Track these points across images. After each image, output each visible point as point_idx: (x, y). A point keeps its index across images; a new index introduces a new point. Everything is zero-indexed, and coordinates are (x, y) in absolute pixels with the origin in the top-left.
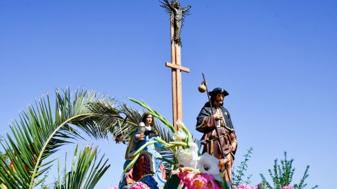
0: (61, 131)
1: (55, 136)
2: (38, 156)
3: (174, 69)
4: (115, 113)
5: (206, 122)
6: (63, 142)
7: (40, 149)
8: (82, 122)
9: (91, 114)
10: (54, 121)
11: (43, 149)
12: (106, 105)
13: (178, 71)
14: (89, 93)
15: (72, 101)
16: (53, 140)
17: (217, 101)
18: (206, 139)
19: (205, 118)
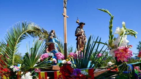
0: (24, 35)
1: (21, 36)
2: (16, 42)
3: (64, 16)
4: (40, 30)
5: (79, 33)
6: (24, 38)
7: (17, 40)
8: (30, 32)
9: (33, 30)
10: (21, 31)
11: (18, 40)
12: (37, 27)
13: (66, 17)
14: (32, 23)
15: (27, 25)
16: (21, 37)
17: (82, 26)
18: (79, 38)
19: (79, 31)
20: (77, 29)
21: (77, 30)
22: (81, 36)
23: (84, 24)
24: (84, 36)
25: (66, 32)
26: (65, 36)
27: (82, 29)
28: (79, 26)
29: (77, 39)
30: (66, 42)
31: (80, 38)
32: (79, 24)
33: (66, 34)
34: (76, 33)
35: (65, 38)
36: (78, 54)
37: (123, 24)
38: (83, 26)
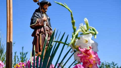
5: (38, 22)
17: (44, 9)
18: (37, 33)
19: (38, 19)
20: (34, 13)
21: (34, 16)
22: (42, 29)
23: (50, 5)
24: (48, 29)
25: (11, 19)
26: (8, 27)
27: (44, 15)
28: (39, 8)
29: (34, 34)
30: (11, 40)
31: (40, 32)
32: (38, 4)
33: (11, 22)
34: (32, 23)
35: (8, 31)
36: (33, 62)
37: (85, 20)
38: (46, 9)
